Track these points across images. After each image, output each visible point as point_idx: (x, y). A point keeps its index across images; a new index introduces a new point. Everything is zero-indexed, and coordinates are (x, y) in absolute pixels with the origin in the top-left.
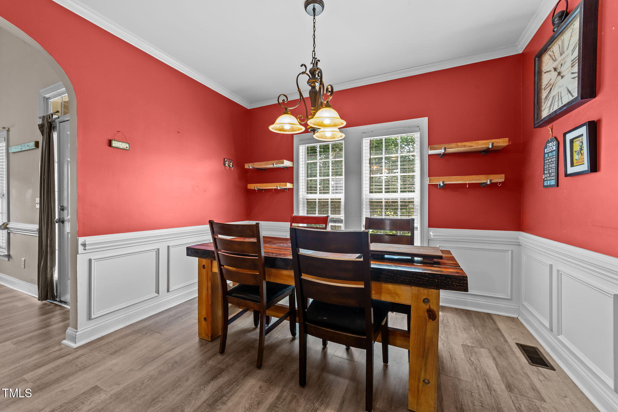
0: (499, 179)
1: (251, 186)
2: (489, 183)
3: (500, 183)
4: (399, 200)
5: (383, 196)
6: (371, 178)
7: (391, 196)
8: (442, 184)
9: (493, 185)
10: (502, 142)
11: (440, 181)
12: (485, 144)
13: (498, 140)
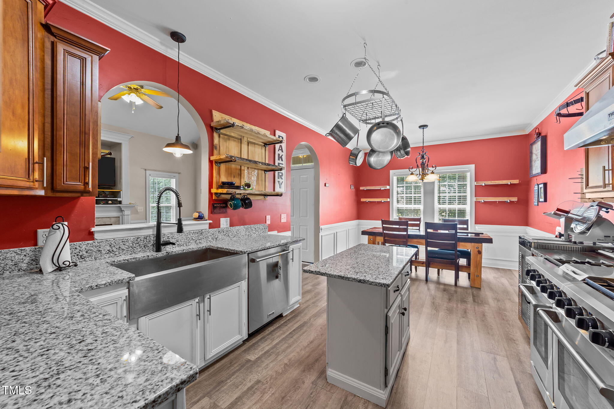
0: (515, 199)
1: (363, 200)
2: (509, 201)
3: (516, 201)
4: (457, 209)
5: (447, 207)
6: (439, 196)
7: (451, 206)
8: (483, 202)
9: (511, 202)
10: (516, 182)
11: (482, 200)
12: (506, 182)
13: (512, 181)
